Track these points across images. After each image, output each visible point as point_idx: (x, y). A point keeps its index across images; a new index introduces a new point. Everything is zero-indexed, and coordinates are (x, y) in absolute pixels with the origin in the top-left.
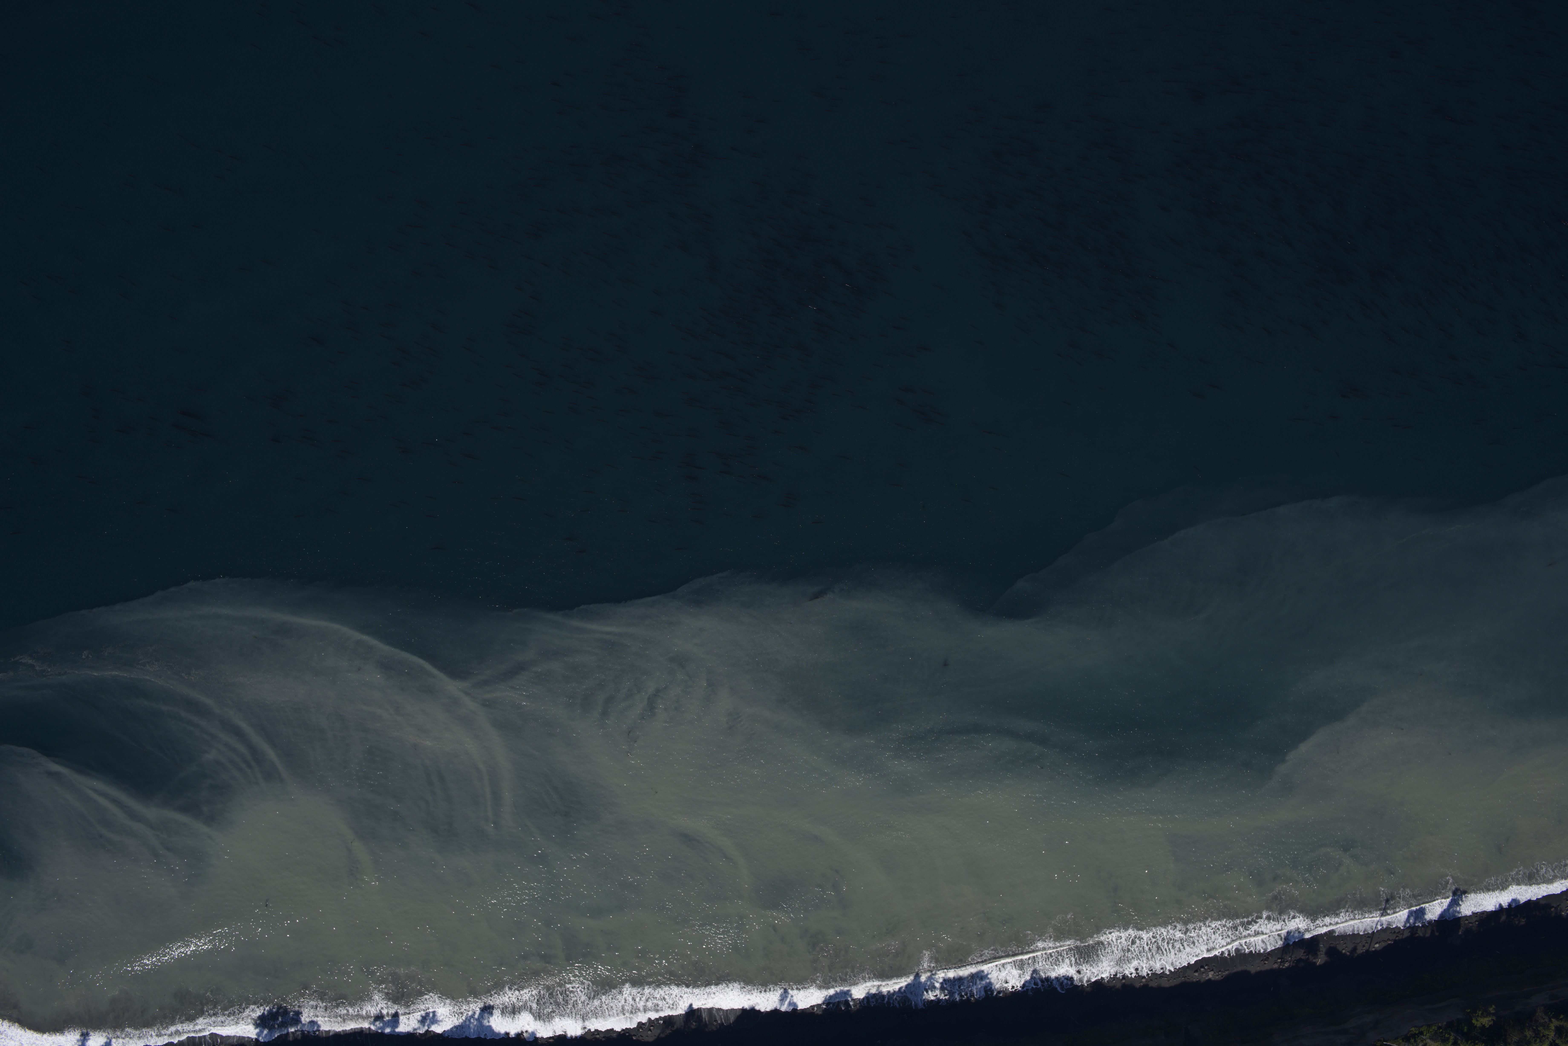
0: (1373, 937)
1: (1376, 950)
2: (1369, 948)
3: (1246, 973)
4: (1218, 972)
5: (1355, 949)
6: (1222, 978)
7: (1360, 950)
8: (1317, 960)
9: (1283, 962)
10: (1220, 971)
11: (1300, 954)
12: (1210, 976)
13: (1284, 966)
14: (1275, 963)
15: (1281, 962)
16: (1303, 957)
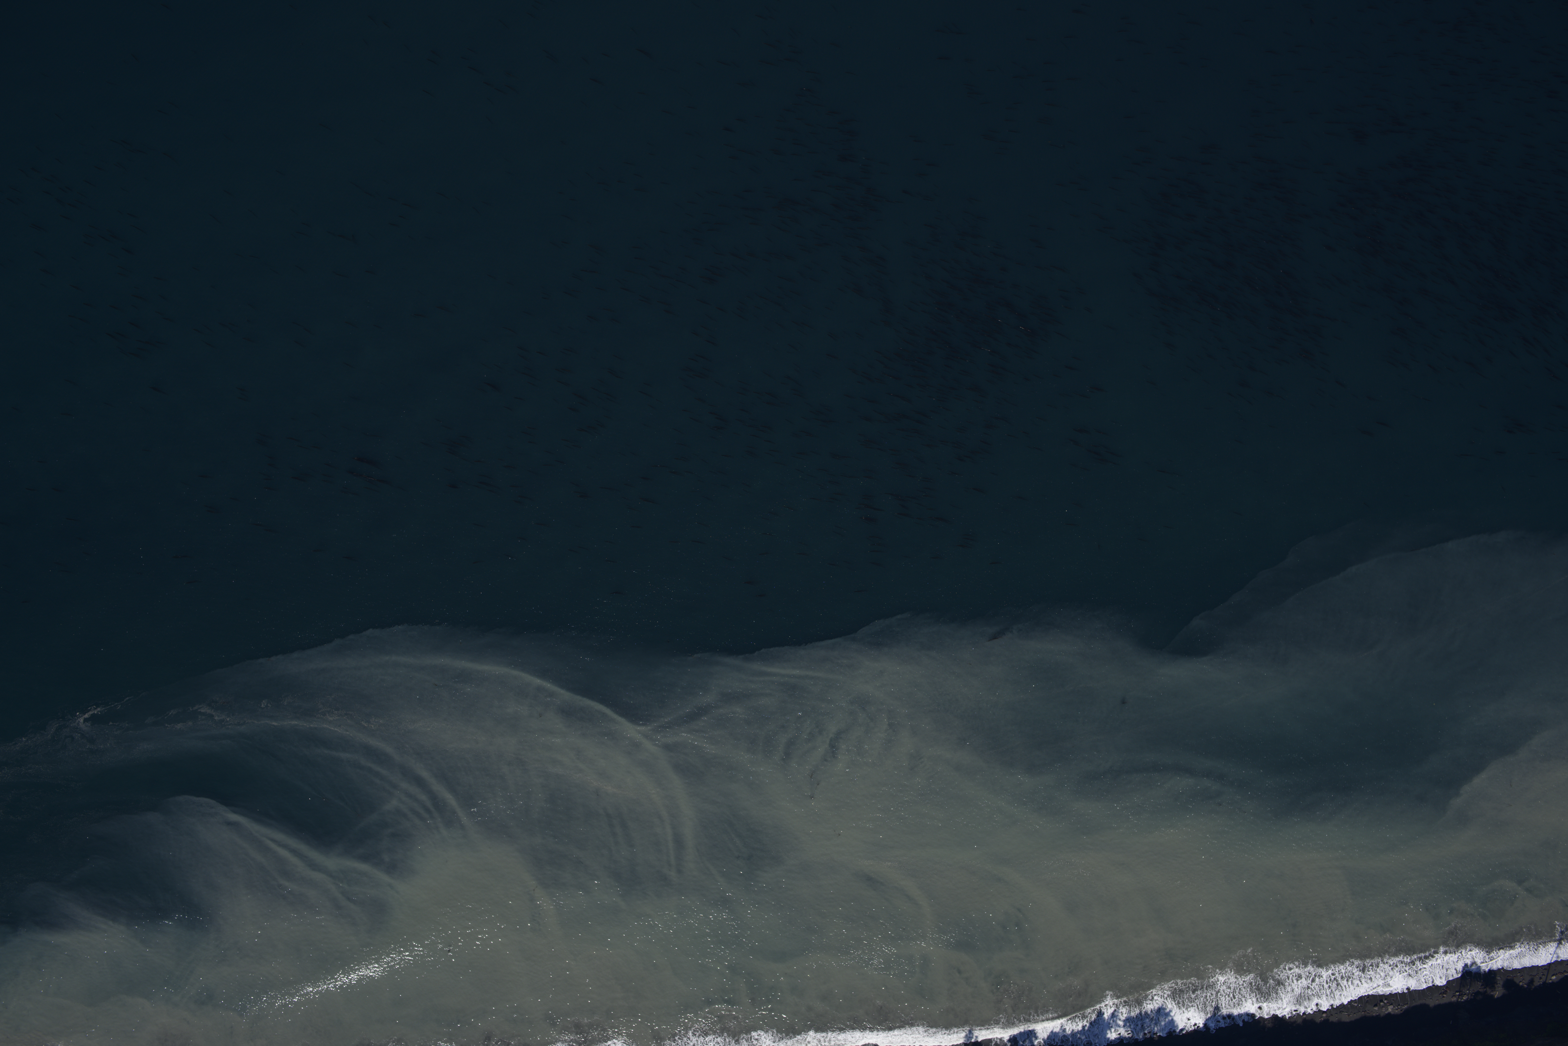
0: (1549, 969)
1: (1553, 983)
2: (1546, 980)
3: (1424, 1007)
5: (1532, 982)
6: (1401, 1012)
7: (1537, 983)
8: (1495, 992)
10: (1399, 1005)
11: (1478, 986)
12: (1390, 1010)
13: (1462, 999)
14: (1454, 996)
15: (1459, 995)
16: (1481, 990)
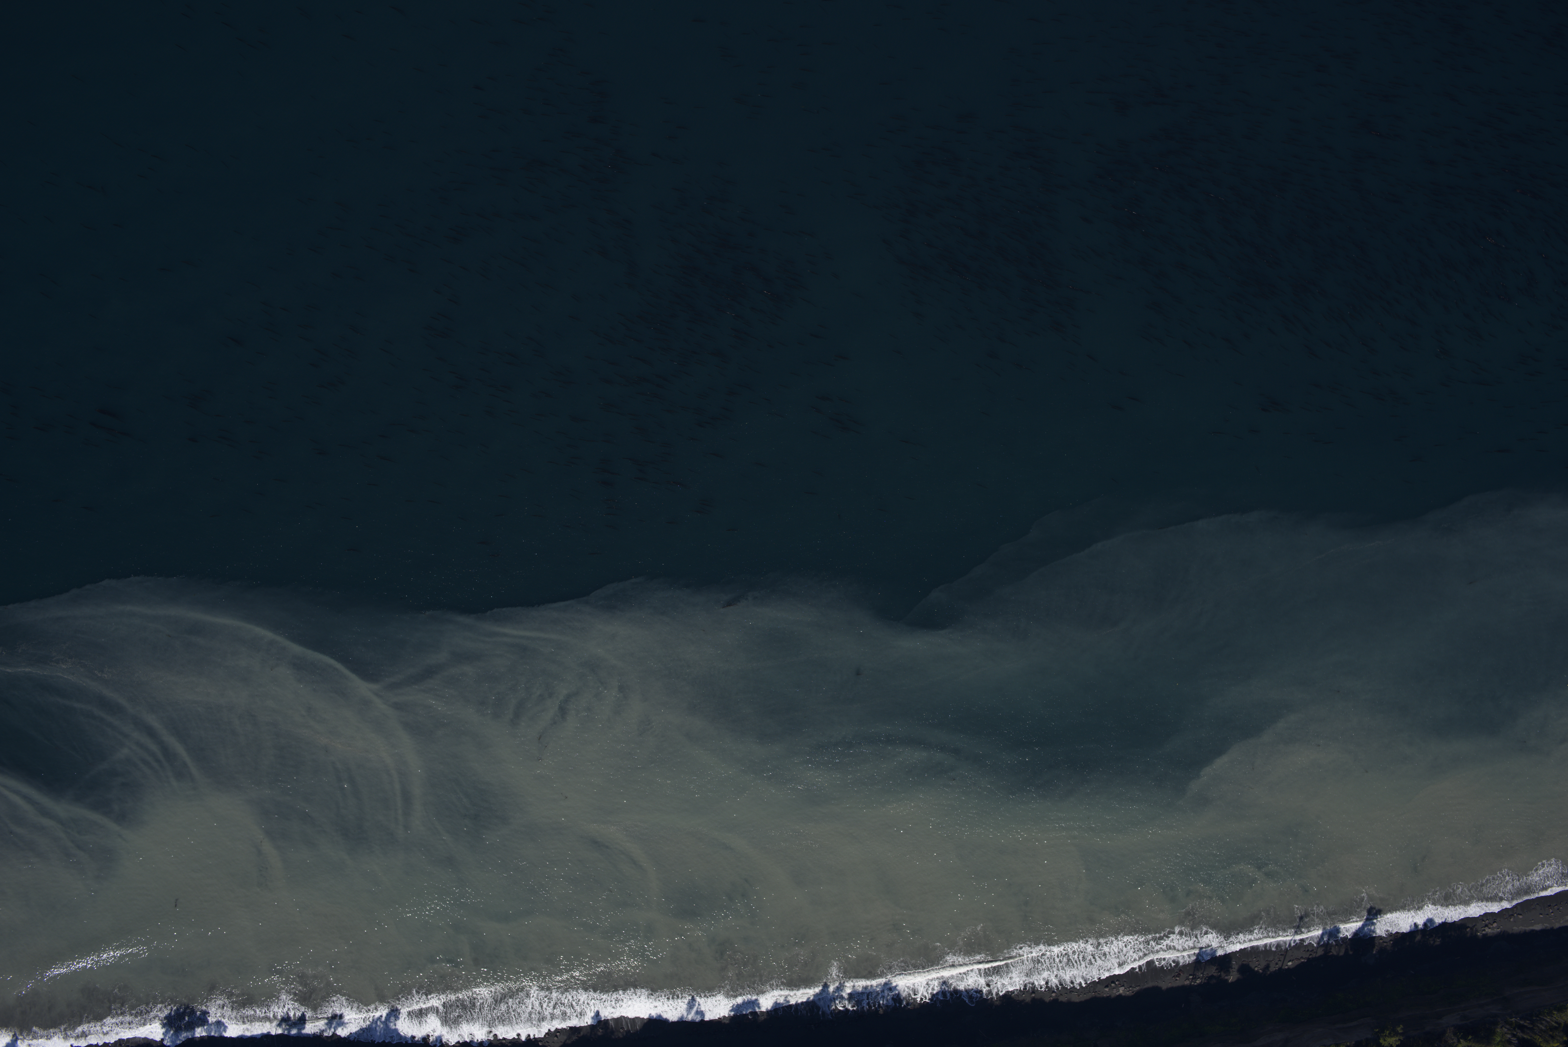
0: (1286, 955)
1: (1288, 968)
2: (1282, 966)
3: (1157, 989)
4: (1129, 988)
5: (1267, 967)
6: (1133, 994)
7: (1273, 968)
8: (1229, 977)
9: (1195, 978)
10: (1131, 987)
11: (1213, 971)
12: (1121, 991)
13: (1196, 982)
14: (1187, 979)
15: (1192, 979)
16: (1215, 974)
